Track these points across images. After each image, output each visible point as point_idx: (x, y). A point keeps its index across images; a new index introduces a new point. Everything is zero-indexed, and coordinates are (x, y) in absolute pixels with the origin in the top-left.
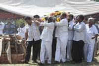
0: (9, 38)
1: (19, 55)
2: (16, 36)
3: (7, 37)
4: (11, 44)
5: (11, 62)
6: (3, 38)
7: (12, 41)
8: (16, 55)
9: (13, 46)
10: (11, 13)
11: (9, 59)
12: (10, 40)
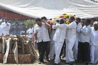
0: (17, 39)
1: (26, 55)
2: (24, 37)
3: (15, 38)
4: (18, 45)
5: (18, 63)
6: (10, 38)
7: (20, 42)
8: (23, 56)
9: (20, 47)
10: (19, 14)
11: (16, 59)
12: (17, 41)
